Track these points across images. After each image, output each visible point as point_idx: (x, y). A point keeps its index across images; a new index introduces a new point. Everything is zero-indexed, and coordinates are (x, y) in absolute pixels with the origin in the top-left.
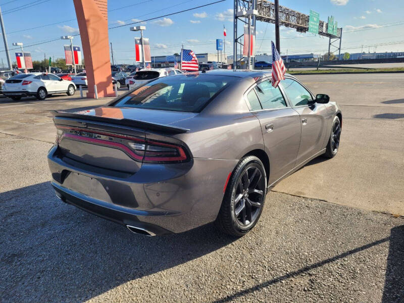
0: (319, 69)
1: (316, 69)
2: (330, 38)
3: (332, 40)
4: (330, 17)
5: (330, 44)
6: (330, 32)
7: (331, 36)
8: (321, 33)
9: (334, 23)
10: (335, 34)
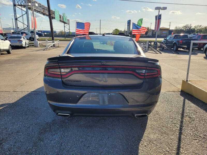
0: (66, 38)
1: (64, 38)
2: (64, 24)
3: (65, 25)
4: (64, 13)
5: (65, 27)
6: (64, 21)
7: (65, 23)
8: (61, 21)
9: (66, 16)
10: (66, 22)
